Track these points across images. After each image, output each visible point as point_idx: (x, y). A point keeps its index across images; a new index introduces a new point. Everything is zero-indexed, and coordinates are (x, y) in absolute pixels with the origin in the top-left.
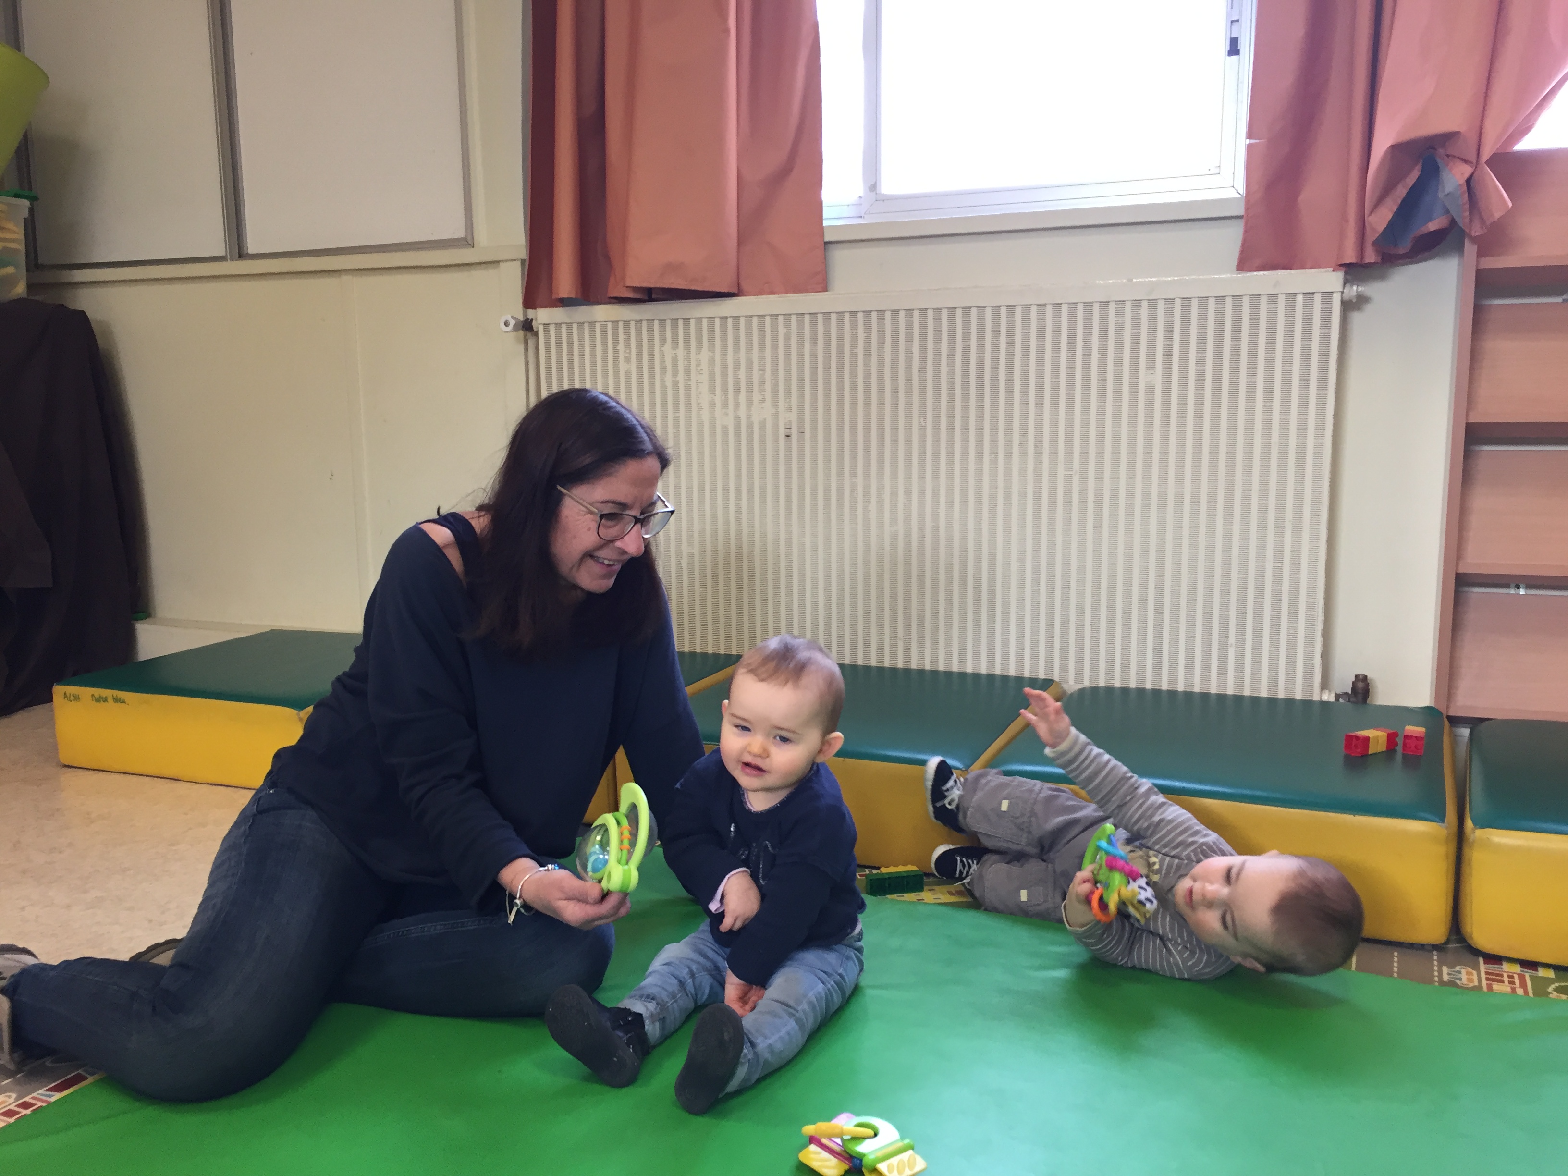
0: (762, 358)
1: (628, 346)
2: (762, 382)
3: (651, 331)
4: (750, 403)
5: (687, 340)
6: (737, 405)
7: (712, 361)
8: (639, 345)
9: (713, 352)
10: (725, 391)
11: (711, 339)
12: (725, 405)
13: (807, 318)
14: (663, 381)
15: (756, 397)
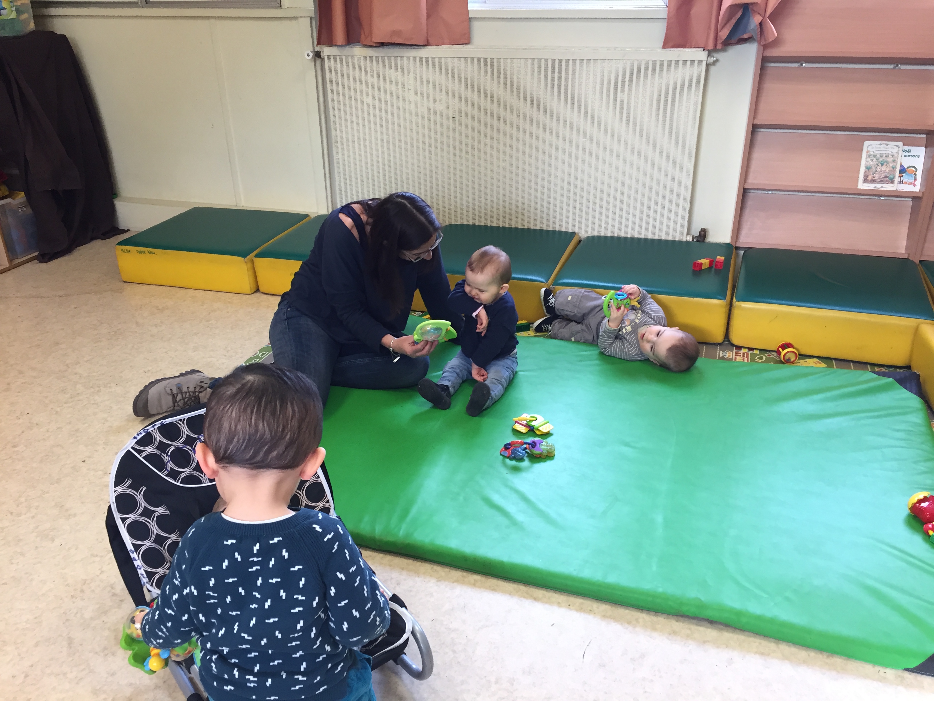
0: (440, 79)
1: (372, 69)
2: (441, 91)
3: (383, 62)
4: (435, 101)
5: (402, 68)
6: (428, 102)
7: (415, 79)
8: (378, 69)
9: (416, 74)
10: (422, 94)
11: (415, 68)
12: (423, 102)
13: (463, 60)
14: (391, 88)
15: (438, 98)
